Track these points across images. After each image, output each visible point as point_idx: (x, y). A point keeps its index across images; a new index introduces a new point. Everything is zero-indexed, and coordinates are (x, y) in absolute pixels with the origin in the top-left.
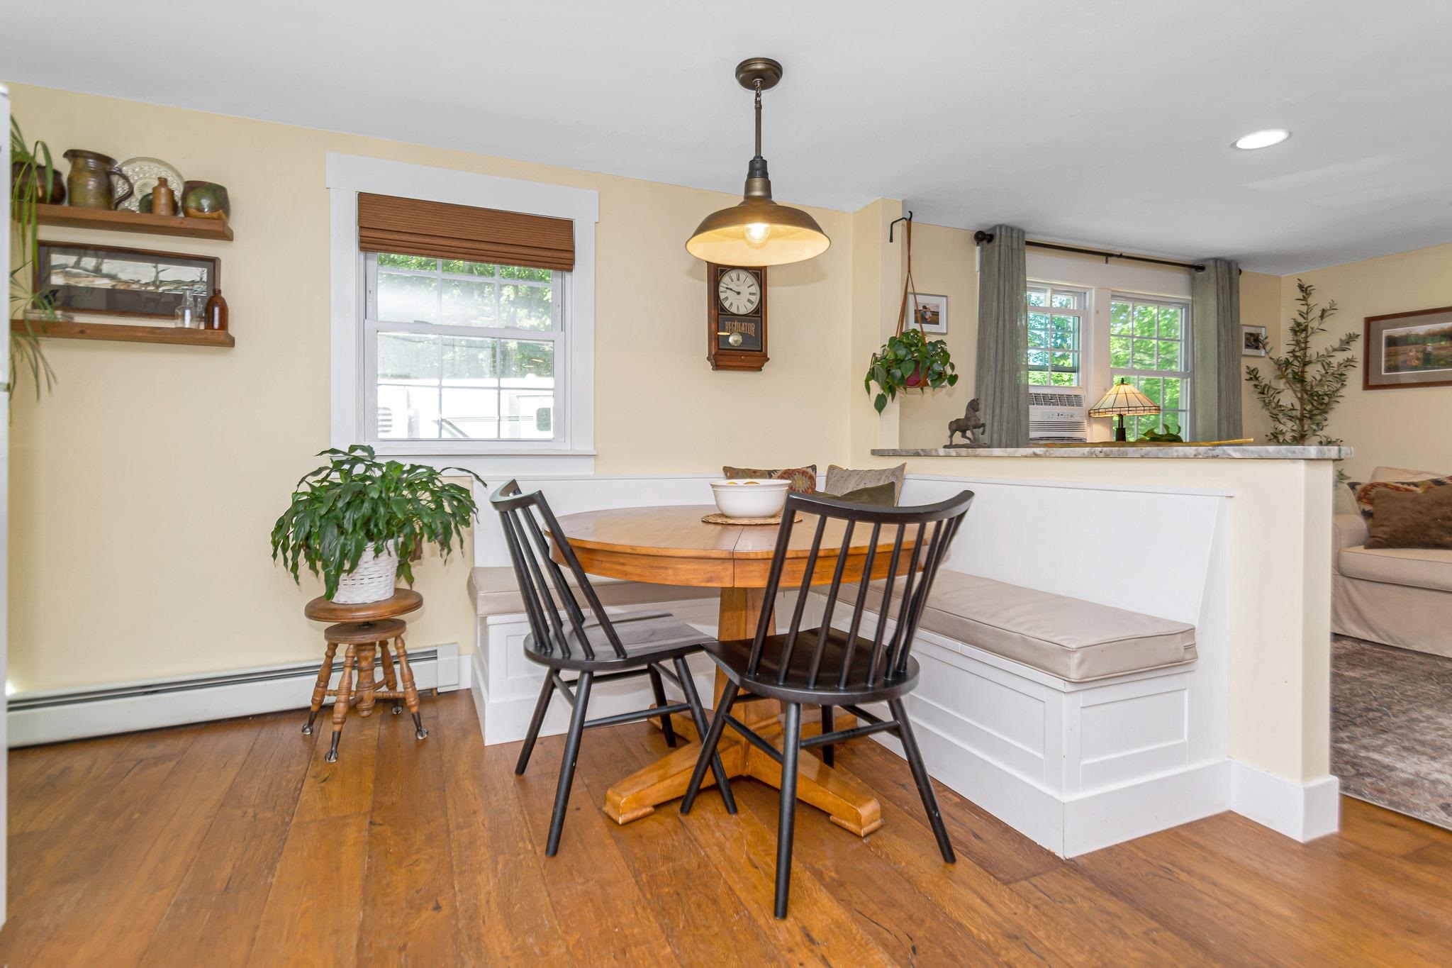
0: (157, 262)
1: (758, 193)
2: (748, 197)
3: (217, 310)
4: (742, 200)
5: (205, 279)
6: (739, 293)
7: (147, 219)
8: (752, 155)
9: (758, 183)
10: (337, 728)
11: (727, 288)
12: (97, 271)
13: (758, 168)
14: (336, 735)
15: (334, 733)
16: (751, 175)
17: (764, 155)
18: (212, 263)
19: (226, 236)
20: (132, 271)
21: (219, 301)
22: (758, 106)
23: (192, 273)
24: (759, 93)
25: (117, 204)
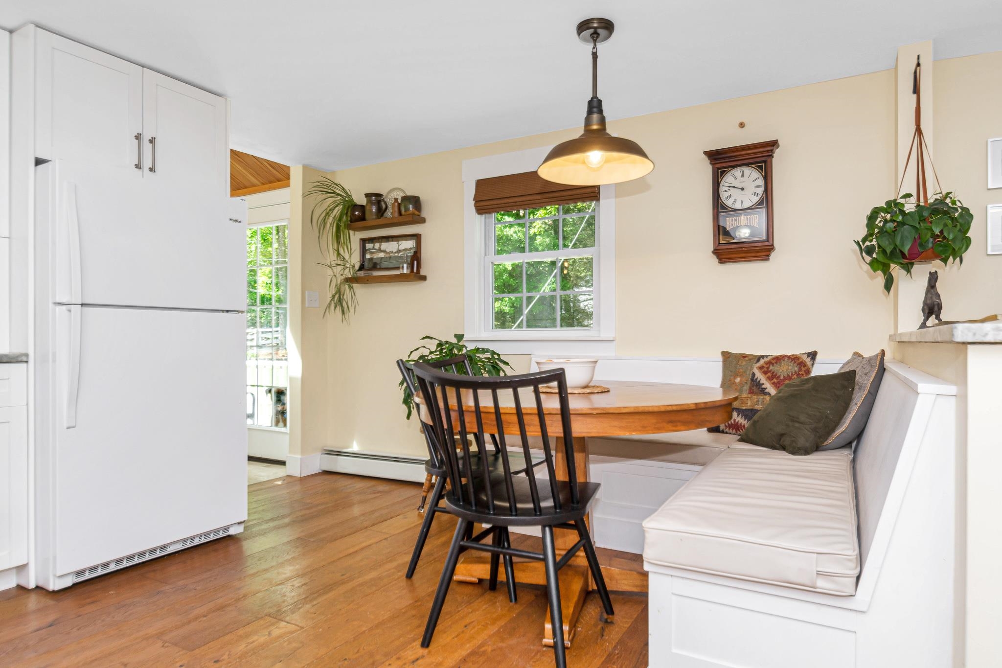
0: (398, 241)
1: (595, 127)
2: (588, 130)
3: (415, 263)
4: (582, 132)
5: (414, 246)
6: (743, 189)
7: (401, 219)
8: (589, 96)
9: (595, 117)
10: (424, 494)
11: (730, 187)
12: (380, 250)
13: (595, 106)
14: (424, 498)
15: (423, 497)
16: (590, 112)
17: (600, 96)
18: (417, 237)
19: (423, 221)
20: (391, 247)
21: (416, 257)
22: (595, 56)
23: (410, 244)
24: (595, 45)
25: (382, 215)
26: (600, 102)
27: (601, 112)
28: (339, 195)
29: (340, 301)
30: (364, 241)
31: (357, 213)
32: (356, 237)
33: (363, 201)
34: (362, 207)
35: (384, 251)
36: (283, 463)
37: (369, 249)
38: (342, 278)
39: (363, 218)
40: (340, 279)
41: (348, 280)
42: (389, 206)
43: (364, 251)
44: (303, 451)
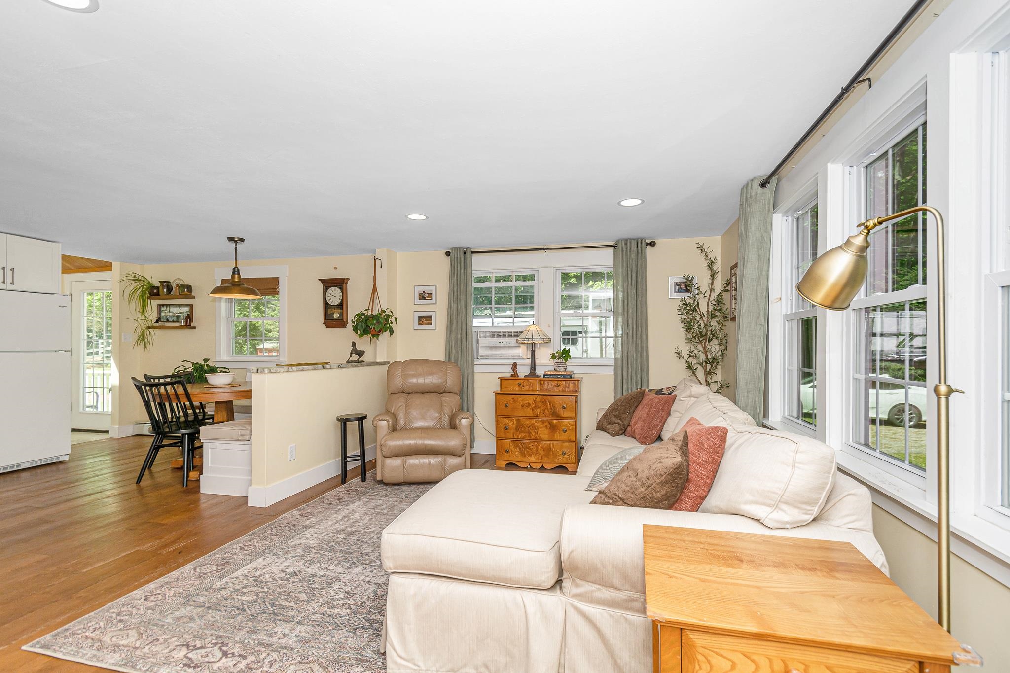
0: (180, 307)
1: (236, 280)
3: (189, 320)
5: (189, 310)
6: (335, 296)
7: (181, 295)
9: (236, 276)
12: (169, 311)
13: (235, 271)
18: (191, 306)
19: (193, 297)
20: (175, 310)
21: (189, 317)
22: (236, 249)
23: (186, 309)
24: (236, 245)
25: (170, 293)
26: (238, 270)
27: (239, 273)
28: (142, 281)
29: (143, 338)
30: (160, 306)
31: (155, 291)
32: (154, 303)
33: (158, 285)
34: (158, 288)
35: (172, 312)
36: (107, 432)
37: (164, 310)
38: (145, 326)
39: (158, 294)
40: (144, 326)
41: (149, 328)
42: (174, 288)
43: (160, 311)
44: (120, 424)
